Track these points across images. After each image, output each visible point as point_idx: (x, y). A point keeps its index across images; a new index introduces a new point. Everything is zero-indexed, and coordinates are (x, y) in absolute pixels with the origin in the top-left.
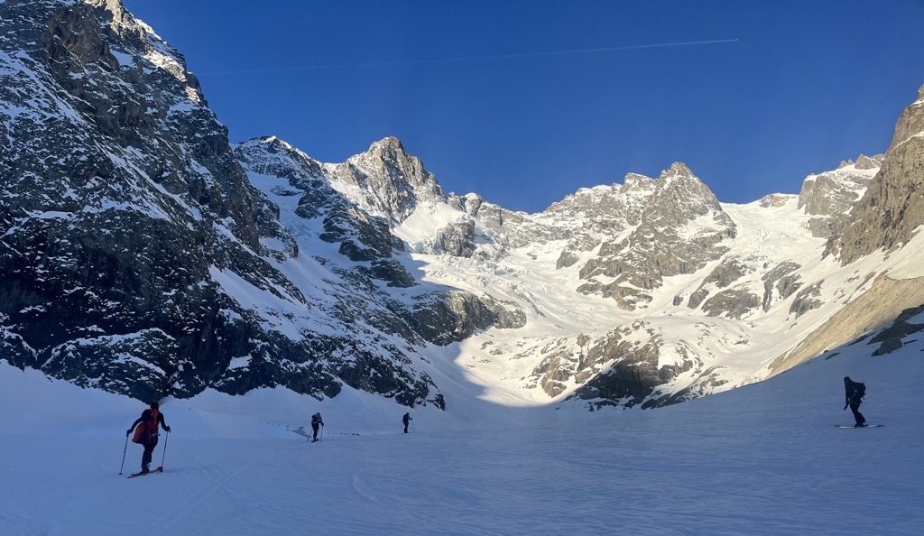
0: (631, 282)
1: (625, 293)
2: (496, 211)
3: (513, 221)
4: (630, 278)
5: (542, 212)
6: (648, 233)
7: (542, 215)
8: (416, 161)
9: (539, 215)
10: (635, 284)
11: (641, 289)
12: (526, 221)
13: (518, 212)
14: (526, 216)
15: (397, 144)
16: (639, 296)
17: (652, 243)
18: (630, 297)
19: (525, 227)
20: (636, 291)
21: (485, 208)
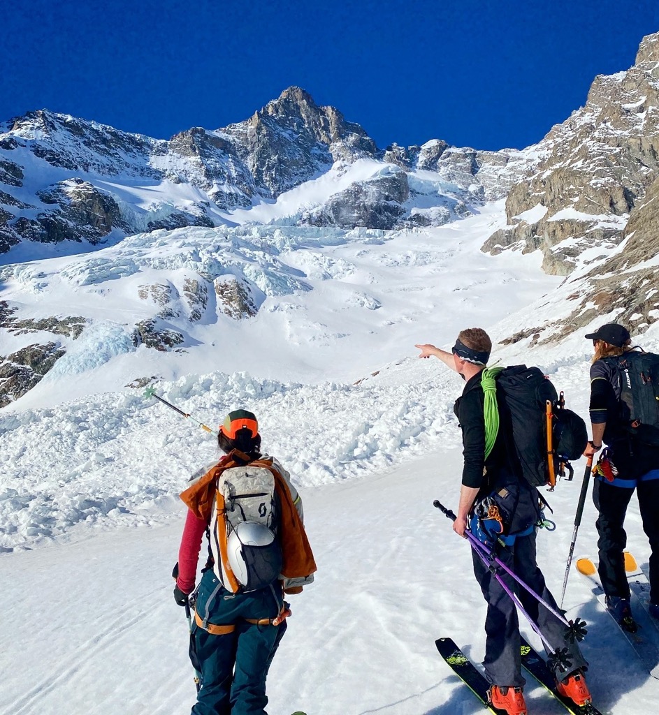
0: (578, 207)
1: (559, 233)
2: (466, 156)
3: (494, 164)
4: (576, 199)
5: (537, 143)
6: (633, 99)
7: (538, 146)
8: (329, 110)
9: (533, 148)
10: (585, 210)
11: (602, 217)
12: (514, 159)
13: (502, 151)
14: (513, 153)
15: (298, 95)
16: (592, 236)
17: (642, 116)
18: (569, 242)
19: (511, 169)
20: (584, 225)
21: (449, 154)
